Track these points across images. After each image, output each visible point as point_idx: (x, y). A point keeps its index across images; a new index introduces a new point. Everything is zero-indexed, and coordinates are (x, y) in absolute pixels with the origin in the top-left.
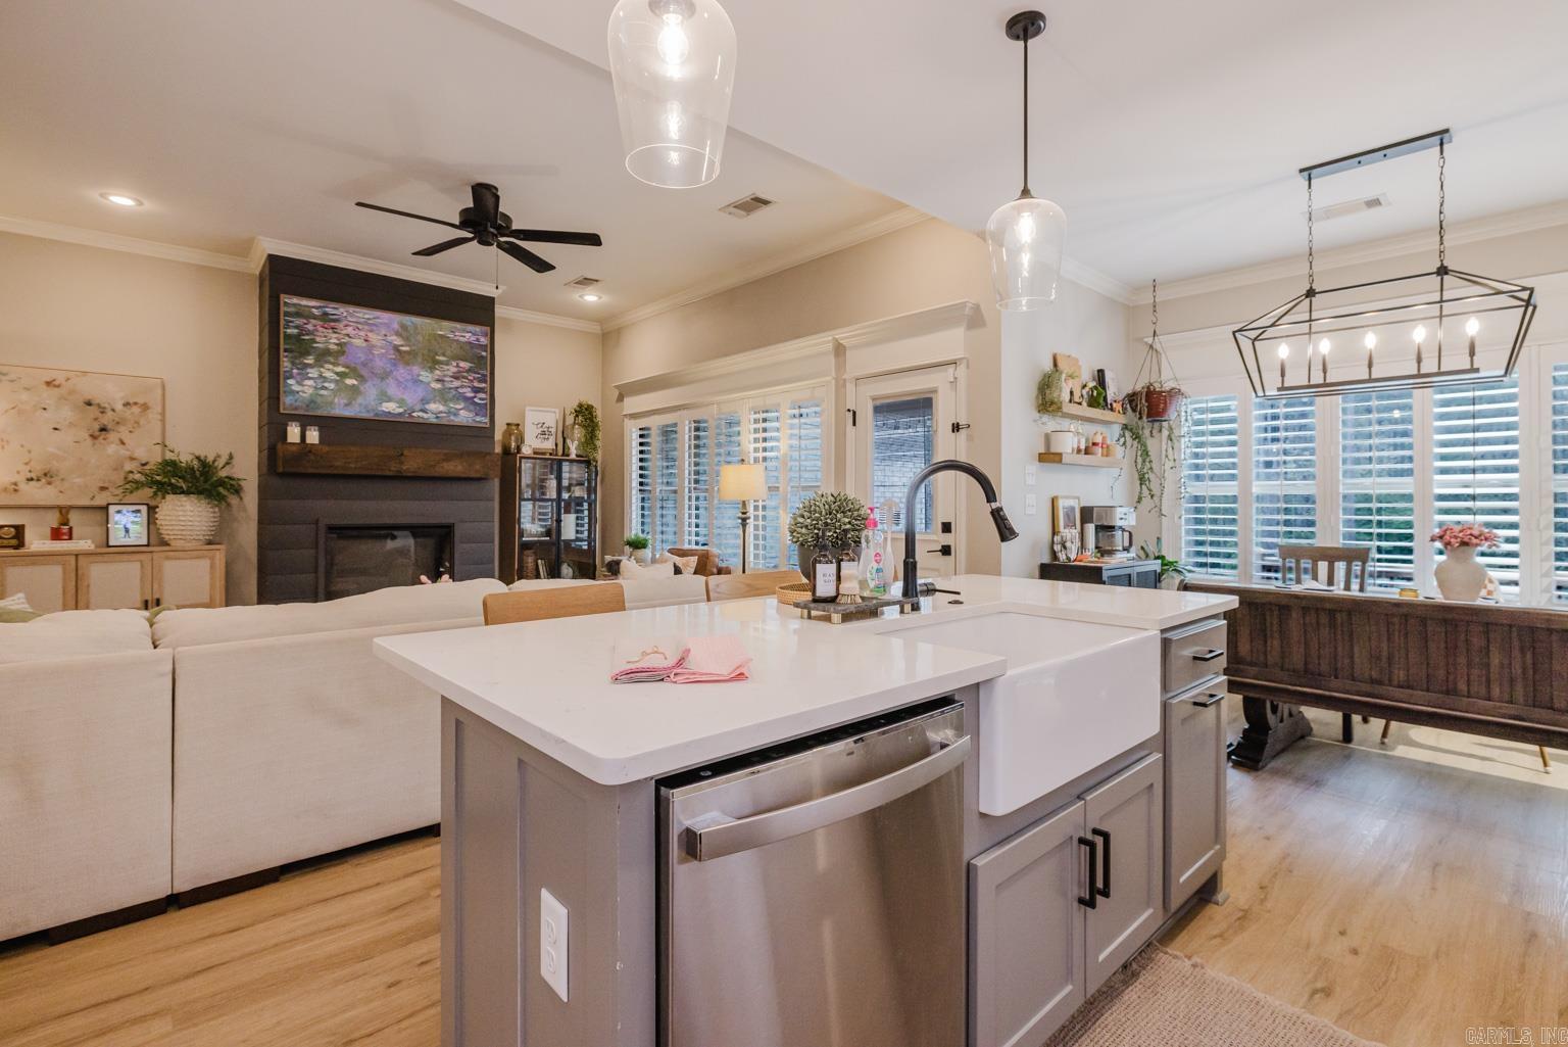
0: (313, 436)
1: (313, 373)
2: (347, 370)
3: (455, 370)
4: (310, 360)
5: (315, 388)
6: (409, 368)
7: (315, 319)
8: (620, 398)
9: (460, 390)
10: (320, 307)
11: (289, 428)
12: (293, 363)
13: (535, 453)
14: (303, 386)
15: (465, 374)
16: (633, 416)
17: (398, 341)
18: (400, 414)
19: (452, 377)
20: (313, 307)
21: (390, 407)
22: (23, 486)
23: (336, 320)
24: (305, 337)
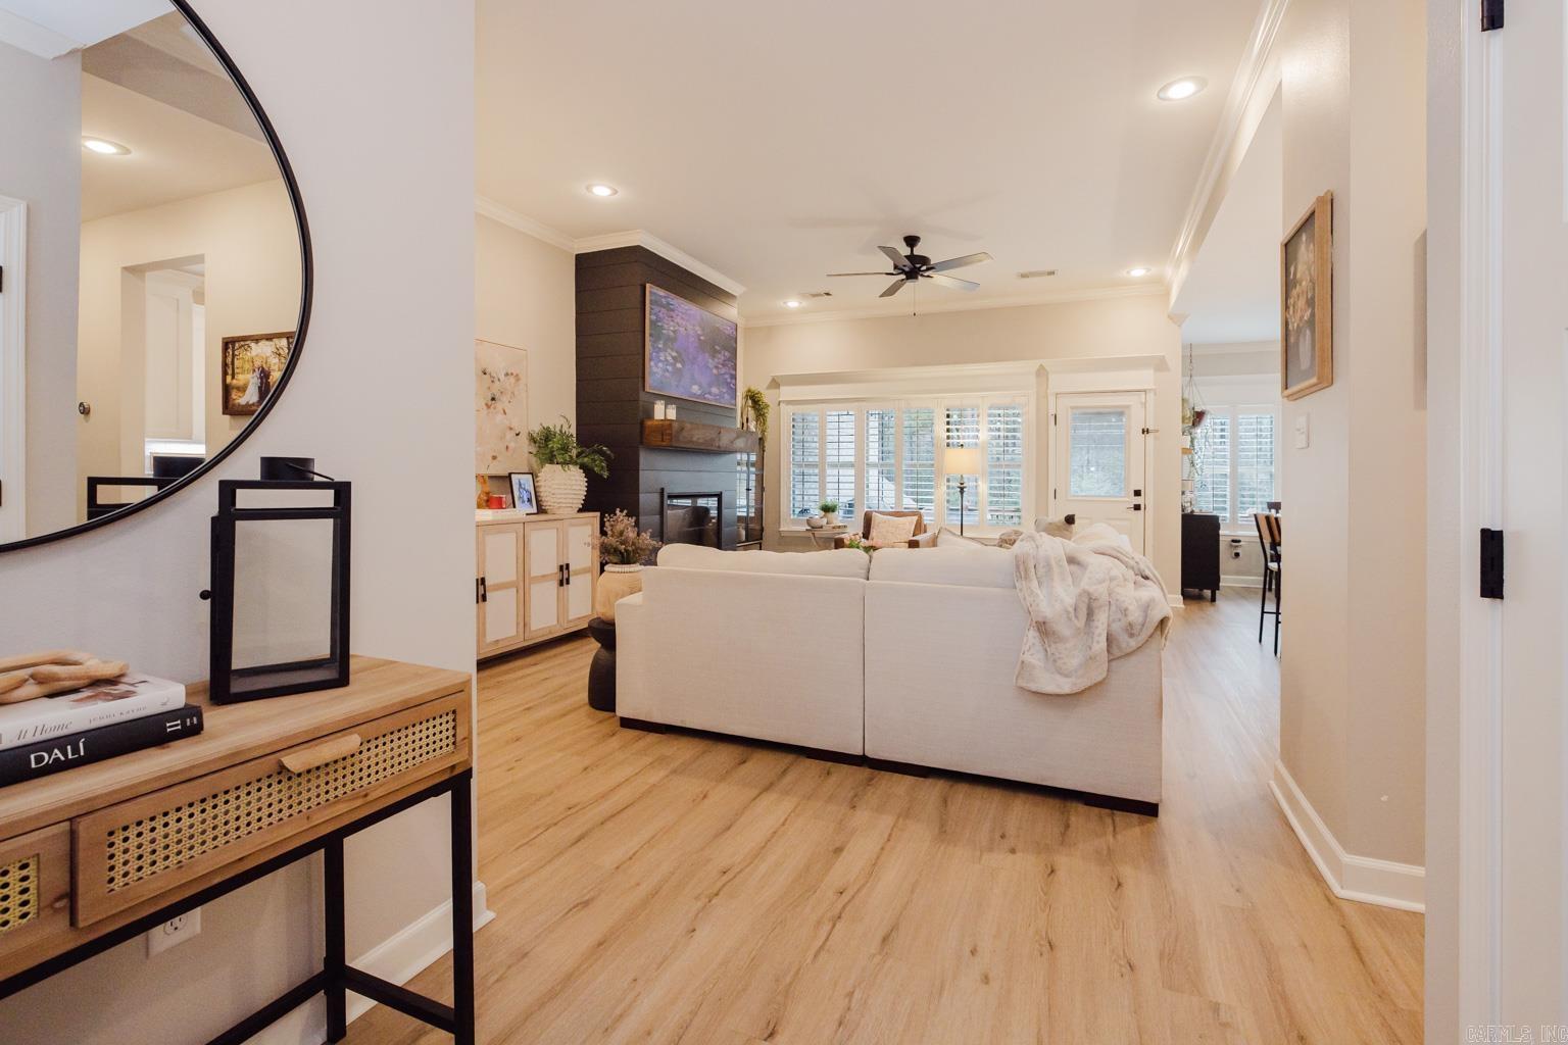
0: (672, 414)
1: (662, 356)
2: (677, 356)
3: (723, 359)
4: (661, 345)
5: (663, 370)
6: (703, 356)
7: (663, 308)
8: (777, 388)
9: (724, 376)
10: (667, 298)
11: (656, 406)
12: (653, 347)
14: (658, 367)
15: (727, 362)
17: (700, 331)
18: (699, 396)
20: (664, 297)
21: (695, 389)
23: (673, 310)
24: (660, 324)
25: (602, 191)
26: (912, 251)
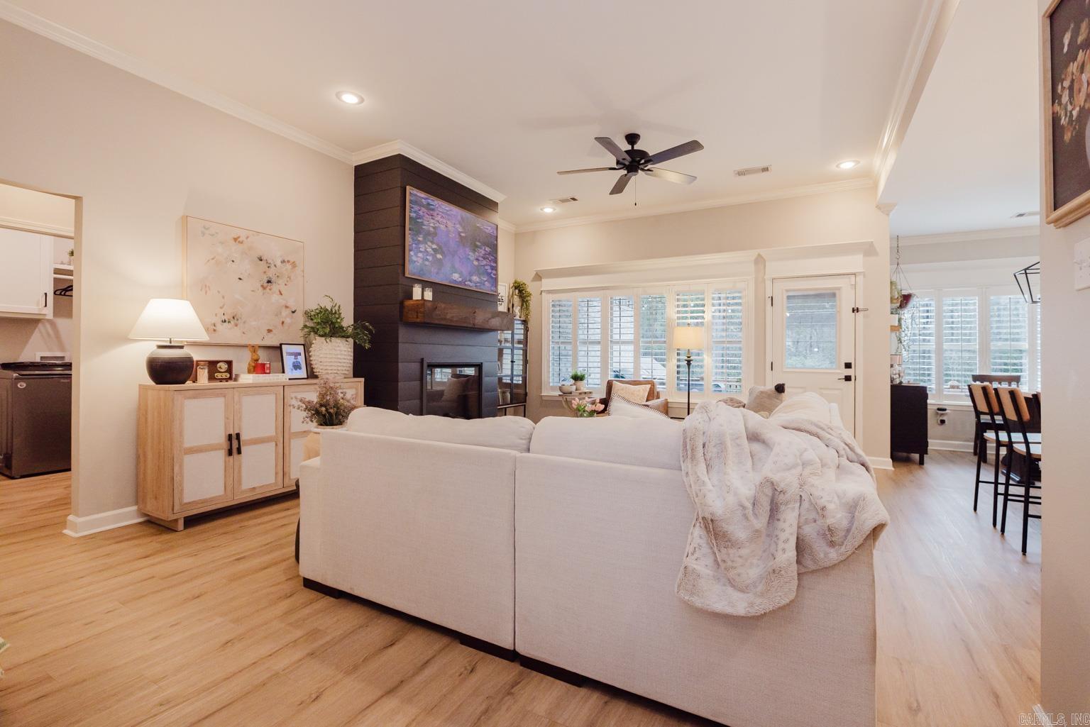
0: (429, 295)
1: (422, 247)
2: (437, 248)
3: (484, 252)
4: (421, 238)
5: (423, 259)
6: (464, 249)
7: (423, 207)
8: (539, 280)
9: (486, 267)
10: (427, 198)
11: (414, 289)
12: (413, 239)
14: (418, 257)
15: (488, 256)
17: (460, 229)
18: (460, 282)
19: (482, 257)
20: (422, 198)
21: (456, 276)
22: (220, 327)
23: (433, 210)
24: (419, 220)
25: (350, 99)
26: (633, 147)
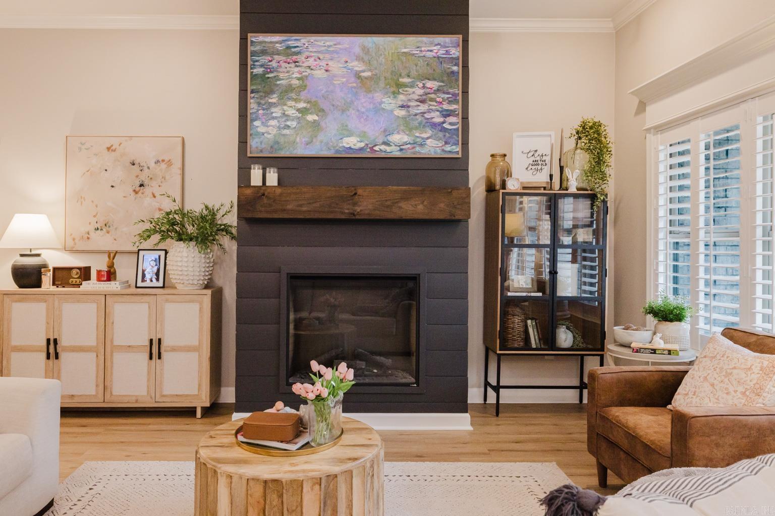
1: (277, 112)
2: (308, 106)
3: (421, 92)
4: (274, 99)
5: (279, 127)
6: (370, 95)
7: (278, 54)
8: (642, 107)
9: (426, 116)
10: (284, 41)
11: (252, 171)
12: (259, 104)
13: (524, 188)
14: (268, 126)
15: (433, 96)
16: (660, 129)
17: (358, 66)
18: (361, 149)
19: (417, 101)
20: (277, 43)
21: (352, 142)
22: (92, 235)
23: (298, 53)
24: (270, 75)
